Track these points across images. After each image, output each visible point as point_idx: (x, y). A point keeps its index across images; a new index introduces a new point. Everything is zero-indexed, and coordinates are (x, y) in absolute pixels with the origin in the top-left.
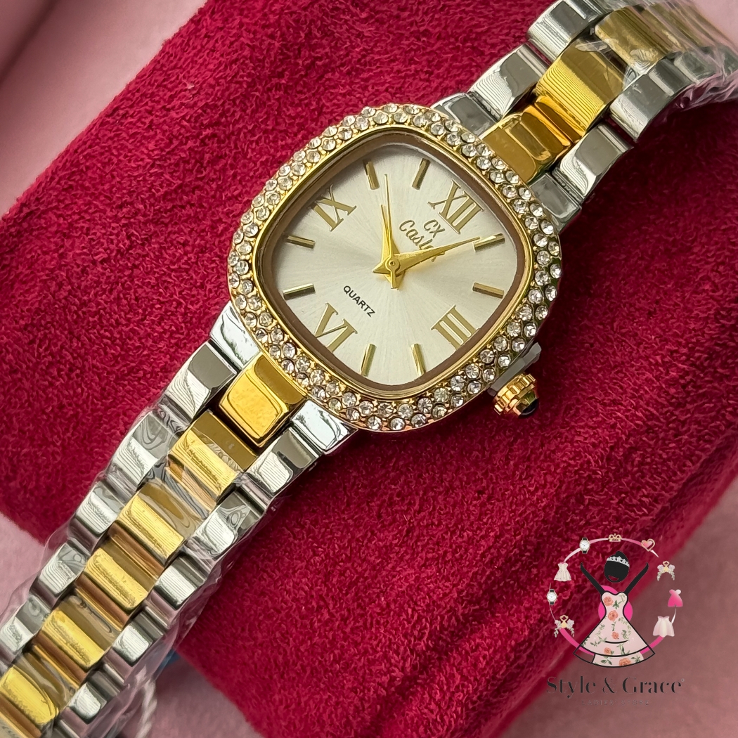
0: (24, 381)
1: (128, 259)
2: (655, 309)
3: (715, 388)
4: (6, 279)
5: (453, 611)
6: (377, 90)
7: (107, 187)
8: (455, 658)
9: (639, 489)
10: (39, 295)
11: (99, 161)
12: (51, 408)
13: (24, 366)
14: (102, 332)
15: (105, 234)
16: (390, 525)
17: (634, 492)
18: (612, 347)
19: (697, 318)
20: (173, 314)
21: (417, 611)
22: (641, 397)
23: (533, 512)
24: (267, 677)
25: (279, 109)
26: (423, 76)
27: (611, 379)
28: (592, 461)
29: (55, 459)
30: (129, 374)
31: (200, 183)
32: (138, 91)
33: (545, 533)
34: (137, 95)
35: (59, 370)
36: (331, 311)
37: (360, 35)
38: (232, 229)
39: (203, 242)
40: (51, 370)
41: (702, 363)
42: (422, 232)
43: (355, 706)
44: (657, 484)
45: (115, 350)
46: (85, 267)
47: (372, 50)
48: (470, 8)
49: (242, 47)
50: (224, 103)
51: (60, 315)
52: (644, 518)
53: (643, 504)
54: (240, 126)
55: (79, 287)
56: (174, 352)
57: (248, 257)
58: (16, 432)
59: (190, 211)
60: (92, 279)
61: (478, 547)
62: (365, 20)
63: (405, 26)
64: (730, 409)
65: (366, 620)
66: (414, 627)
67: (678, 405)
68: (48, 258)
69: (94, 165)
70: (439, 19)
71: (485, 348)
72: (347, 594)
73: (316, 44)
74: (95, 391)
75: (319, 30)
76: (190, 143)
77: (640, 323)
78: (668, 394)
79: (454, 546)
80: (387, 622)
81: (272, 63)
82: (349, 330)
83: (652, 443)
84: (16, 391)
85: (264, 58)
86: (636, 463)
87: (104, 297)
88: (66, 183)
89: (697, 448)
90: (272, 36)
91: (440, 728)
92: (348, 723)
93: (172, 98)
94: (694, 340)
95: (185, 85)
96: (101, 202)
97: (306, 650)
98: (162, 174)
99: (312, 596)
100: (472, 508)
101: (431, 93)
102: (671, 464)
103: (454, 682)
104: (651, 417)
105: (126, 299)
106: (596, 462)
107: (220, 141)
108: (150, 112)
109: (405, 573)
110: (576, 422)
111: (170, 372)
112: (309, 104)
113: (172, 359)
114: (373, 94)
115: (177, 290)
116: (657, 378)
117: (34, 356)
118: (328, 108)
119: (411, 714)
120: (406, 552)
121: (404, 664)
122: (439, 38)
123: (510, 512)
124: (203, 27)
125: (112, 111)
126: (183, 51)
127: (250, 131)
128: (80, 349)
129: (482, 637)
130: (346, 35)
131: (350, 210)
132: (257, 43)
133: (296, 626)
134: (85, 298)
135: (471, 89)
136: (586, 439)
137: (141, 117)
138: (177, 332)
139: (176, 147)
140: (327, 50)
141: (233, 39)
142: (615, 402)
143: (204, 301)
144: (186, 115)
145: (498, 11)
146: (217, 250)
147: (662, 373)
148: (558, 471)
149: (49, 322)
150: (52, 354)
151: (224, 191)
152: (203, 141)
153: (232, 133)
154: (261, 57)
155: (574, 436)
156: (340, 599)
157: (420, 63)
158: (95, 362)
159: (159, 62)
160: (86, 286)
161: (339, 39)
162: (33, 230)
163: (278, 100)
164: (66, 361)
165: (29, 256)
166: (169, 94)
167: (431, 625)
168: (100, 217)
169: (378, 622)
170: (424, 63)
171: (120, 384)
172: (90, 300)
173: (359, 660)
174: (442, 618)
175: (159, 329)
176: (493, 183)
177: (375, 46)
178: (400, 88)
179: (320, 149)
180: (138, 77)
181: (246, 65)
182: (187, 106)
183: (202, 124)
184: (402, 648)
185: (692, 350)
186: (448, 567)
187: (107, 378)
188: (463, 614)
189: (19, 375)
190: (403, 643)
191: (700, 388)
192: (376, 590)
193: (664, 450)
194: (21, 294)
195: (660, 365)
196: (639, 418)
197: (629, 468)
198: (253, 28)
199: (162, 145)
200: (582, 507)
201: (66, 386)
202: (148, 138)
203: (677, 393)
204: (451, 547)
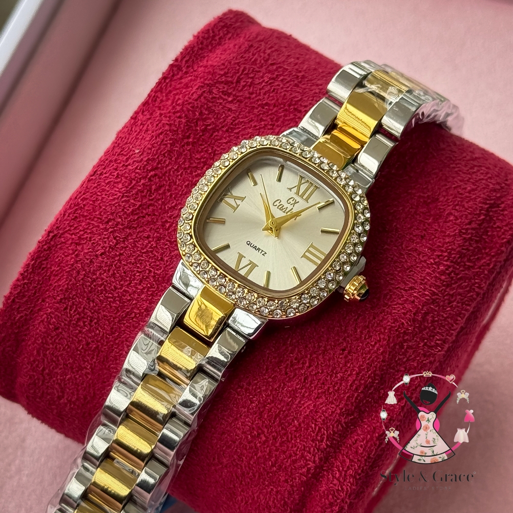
0: (64, 333)
1: (116, 251)
2: (424, 234)
3: (466, 274)
4: (46, 276)
5: (339, 421)
7: (97, 213)
8: (344, 450)
9: (433, 337)
10: (67, 280)
11: (90, 200)
12: (81, 347)
13: (63, 324)
14: (107, 294)
15: (100, 239)
16: (294, 377)
17: (431, 338)
18: (404, 258)
19: (449, 236)
20: (147, 277)
21: (317, 425)
22: (426, 283)
23: (376, 357)
24: (232, 486)
25: (191, 155)
26: (269, 127)
27: (407, 276)
28: (405, 323)
29: (87, 377)
30: (126, 317)
31: (152, 202)
32: (107, 160)
33: (385, 368)
34: (107, 162)
35: (84, 322)
36: (241, 257)
37: (230, 110)
38: (174, 225)
39: (158, 235)
40: (79, 324)
41: (456, 261)
42: (286, 205)
43: (288, 491)
44: (443, 333)
45: (116, 304)
46: (92, 259)
48: (289, 89)
49: (164, 125)
50: (158, 156)
51: (81, 290)
52: (439, 353)
53: (437, 345)
54: (170, 167)
55: (90, 271)
56: (151, 299)
57: (189, 232)
58: (62, 366)
59: (148, 218)
60: (96, 266)
61: (347, 381)
62: (231, 102)
63: (254, 102)
64: (477, 285)
65: (288, 436)
66: (317, 435)
67: (447, 286)
68: (69, 258)
69: (88, 203)
70: (273, 96)
71: (334, 261)
72: (274, 423)
73: (206, 118)
74: (107, 330)
75: (206, 110)
76: (142, 181)
77: (417, 243)
78: (441, 280)
79: (333, 383)
80: (301, 435)
81: (182, 131)
82: (253, 266)
83: (437, 308)
84: (59, 340)
85: (178, 130)
86: (429, 321)
87: (105, 274)
88: (73, 216)
89: (462, 309)
90: (180, 117)
91: (342, 494)
92: (285, 503)
93: (127, 160)
94: (450, 247)
95: (134, 151)
96: (96, 221)
97: (254, 463)
98: (129, 200)
99: (253, 429)
100: (340, 360)
102: (449, 320)
103: (346, 465)
104: (434, 294)
105: (118, 273)
106: (407, 323)
107: (159, 178)
108: (116, 169)
109: (308, 404)
110: (391, 302)
111: (150, 311)
112: (207, 150)
113: (150, 303)
115: (148, 264)
116: (433, 271)
117: (68, 317)
118: (218, 151)
119: (322, 489)
120: (305, 392)
121: (314, 458)
122: (274, 106)
123: (363, 359)
124: (139, 120)
125: (94, 173)
126: (129, 134)
127: (175, 170)
128: (95, 307)
129: (358, 435)
130: (222, 111)
131: (242, 199)
132: (172, 122)
133: (246, 449)
134: (94, 277)
135: (300, 126)
136: (399, 311)
137: (111, 173)
138: (151, 287)
139: (135, 184)
140: (213, 120)
141: (158, 123)
142: (412, 288)
143: (164, 268)
144: (137, 166)
145: (305, 89)
146: (167, 238)
147: (435, 268)
148: (386, 331)
149: (74, 295)
150: (79, 313)
151: (166, 205)
152: (150, 179)
153: (166, 172)
154: (175, 129)
155: (391, 310)
156: (271, 427)
158: (105, 313)
159: (116, 143)
160: (94, 270)
161: (218, 113)
162: (57, 245)
163: (189, 150)
164: (88, 316)
165: (57, 260)
166: (126, 158)
167: (327, 432)
168: (97, 230)
169: (295, 436)
170: (269, 120)
171: (121, 324)
172: (97, 278)
173: (287, 462)
174: (333, 426)
175: (139, 287)
176: (324, 170)
177: (239, 114)
179: (221, 166)
180: (105, 153)
181: (168, 134)
182: (138, 162)
183: (148, 170)
184: (312, 449)
185: (450, 253)
186: (331, 396)
187: (113, 321)
188: (345, 422)
189: (60, 330)
190: (312, 446)
191: (458, 274)
192: (291, 417)
193: (444, 312)
194: (56, 282)
195: (433, 264)
196: (428, 295)
197: (426, 325)
198: (168, 115)
199: (126, 185)
200: (403, 350)
201: (90, 331)
202: (117, 183)
203: (446, 279)
204: (331, 384)
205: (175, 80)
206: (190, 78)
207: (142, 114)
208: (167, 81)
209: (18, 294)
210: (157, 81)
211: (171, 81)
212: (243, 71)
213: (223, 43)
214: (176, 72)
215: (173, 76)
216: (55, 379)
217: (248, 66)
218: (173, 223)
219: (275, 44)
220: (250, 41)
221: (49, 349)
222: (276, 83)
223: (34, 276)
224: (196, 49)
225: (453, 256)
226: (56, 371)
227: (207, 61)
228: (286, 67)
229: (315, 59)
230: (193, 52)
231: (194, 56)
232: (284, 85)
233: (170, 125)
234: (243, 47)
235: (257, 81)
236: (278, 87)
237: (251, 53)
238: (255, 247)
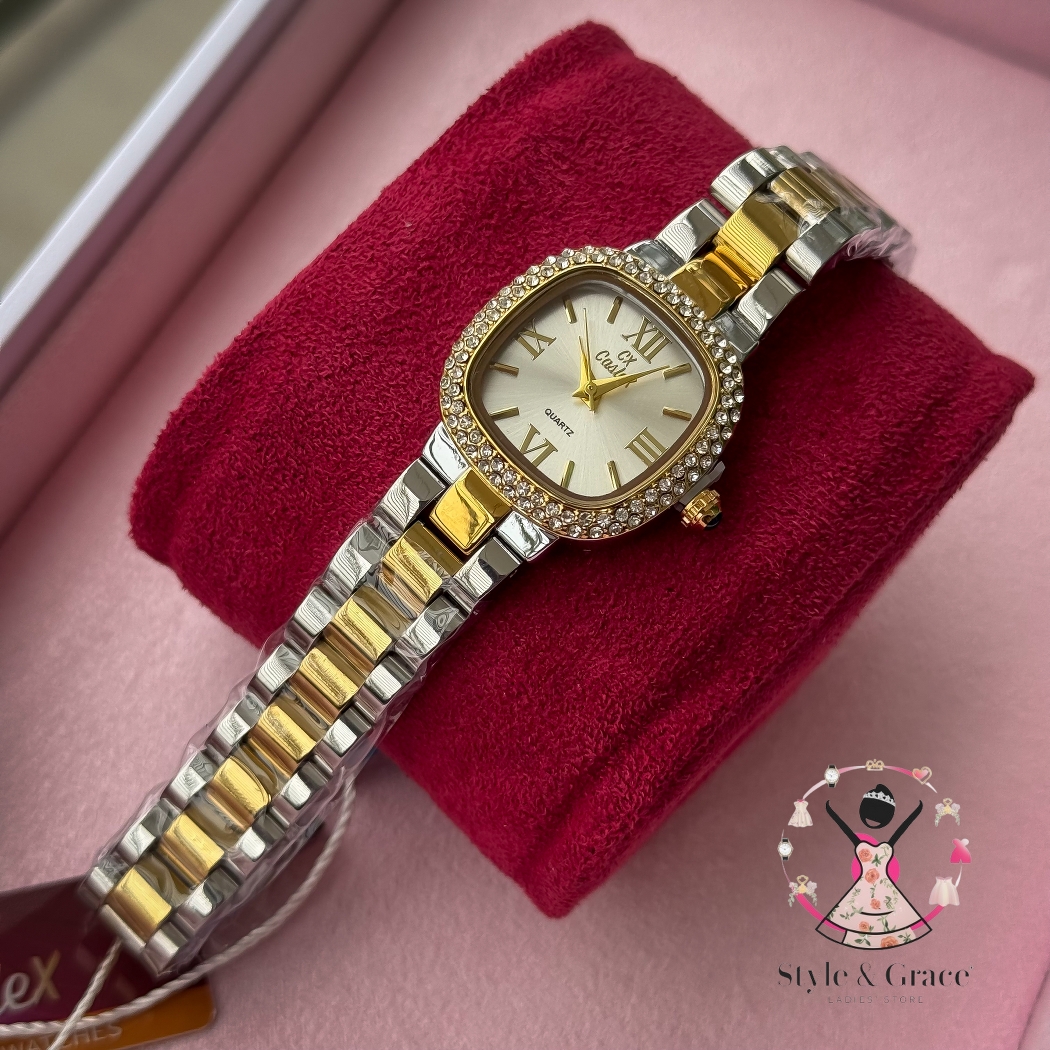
0: (251, 486)
1: (351, 376)
2: (826, 431)
3: (879, 503)
4: (237, 394)
5: (644, 697)
6: (577, 233)
7: (331, 311)
8: (643, 741)
9: (811, 591)
10: (268, 407)
11: (324, 290)
12: (274, 511)
13: (251, 472)
14: (326, 440)
15: (329, 353)
16: (587, 618)
17: (808, 593)
18: (788, 463)
19: (863, 440)
20: (391, 425)
21: (610, 697)
22: (814, 508)
23: (718, 609)
24: (466, 760)
25: (489, 246)
26: (618, 221)
27: (788, 491)
28: (771, 563)
29: (276, 558)
30: (348, 479)
31: (418, 309)
32: (360, 230)
33: (728, 628)
34: (359, 233)
35: (284, 476)
37: (561, 184)
38: (445, 351)
39: (419, 362)
40: (277, 476)
41: (868, 480)
42: (616, 362)
43: (549, 785)
44: (827, 587)
45: (338, 457)
46: (311, 382)
47: (572, 197)
48: (658, 166)
49: (456, 191)
50: (439, 239)
51: (287, 426)
52: (815, 618)
53: (815, 605)
54: (454, 260)
55: (305, 400)
57: (459, 381)
58: (241, 535)
59: (407, 333)
60: (316, 393)
61: (668, 638)
63: (602, 178)
64: (892, 522)
65: (563, 705)
66: (607, 712)
67: (847, 517)
68: (277, 373)
69: (320, 293)
70: (631, 173)
71: (676, 464)
72: (545, 681)
73: (522, 191)
74: (317, 495)
75: (525, 178)
76: (408, 274)
77: (813, 443)
78: (838, 506)
79: (645, 638)
80: (583, 707)
81: (482, 205)
82: (549, 449)
83: (824, 549)
84: (243, 495)
85: (476, 202)
86: (809, 567)
87: (328, 409)
88: (293, 308)
89: (862, 556)
90: (483, 183)
91: (628, 805)
92: (542, 801)
93: (391, 235)
94: (862, 458)
95: (404, 224)
96: (327, 324)
97: (505, 734)
98: (382, 300)
99: (513, 683)
100: (662, 604)
101: (625, 237)
102: (839, 569)
103: (643, 763)
104: (823, 525)
105: (348, 411)
106: (775, 564)
107: (435, 273)
108: (371, 248)
109: (600, 662)
110: (757, 528)
111: (388, 477)
112: (516, 242)
114: (573, 235)
115: (395, 404)
116: (829, 491)
117: (261, 463)
118: (532, 246)
119: (601, 793)
120: (601, 643)
121: (597, 745)
122: (631, 190)
123: (698, 608)
124: (419, 175)
125: (337, 246)
126: (401, 195)
127: (462, 265)
128: (305, 456)
129: (670, 722)
130: (549, 184)
131: (551, 341)
132: (470, 189)
133: (496, 711)
134: (311, 410)
135: (657, 238)
136: (765, 544)
137: (363, 252)
138: (394, 441)
139: (396, 277)
140: (533, 196)
141: (447, 185)
142: (791, 512)
144: (405, 249)
145: (682, 170)
146: (432, 369)
147: (833, 487)
148: (741, 572)
149: (276, 432)
150: (278, 461)
151: (438, 317)
152: (420, 272)
153: (447, 266)
154: (473, 200)
155: (754, 541)
156: (539, 686)
157: (615, 210)
158: (317, 468)
159: (379, 205)
160: (311, 399)
161: (543, 187)
162: (263, 350)
163: (488, 238)
164: (291, 468)
165: (259, 373)
166: (389, 232)
167: (623, 710)
168: (326, 338)
169: (574, 708)
170: (619, 210)
171: (340, 489)
172: (315, 412)
173: (555, 742)
174: (634, 703)
175: (377, 438)
176: (683, 316)
177: (575, 194)
178: (597, 231)
179: (539, 275)
180: (359, 218)
181: (460, 207)
182: (406, 242)
183: (419, 257)
184: (596, 731)
185: (860, 468)
186: (639, 657)
187: (328, 482)
188: (653, 700)
189: (246, 481)
190: (597, 726)
191: (866, 501)
192: (572, 678)
193: (834, 557)
194: (251, 407)
195: (831, 480)
196: (813, 527)
197: (804, 571)
198: (465, 176)
199: (383, 274)
200: (761, 605)
201: (290, 490)
202: (370, 270)
203: (847, 505)
204: (643, 638)
205: (486, 121)
206: (508, 123)
207: (426, 167)
208: (473, 121)
209: (191, 413)
211: (479, 121)
212: (593, 125)
213: (570, 74)
214: (489, 110)
215: (484, 114)
216: (228, 550)
217: (601, 119)
218: (444, 348)
219: (650, 89)
220: (611, 78)
221: (225, 505)
222: (640, 154)
223: (220, 391)
224: (526, 77)
225: (864, 472)
226: (231, 539)
227: (540, 100)
228: (659, 129)
229: (706, 122)
230: (521, 82)
231: (522, 89)
232: (652, 157)
234: (599, 86)
235: (611, 145)
236: (641, 160)
237: (610, 98)
238: (557, 421)
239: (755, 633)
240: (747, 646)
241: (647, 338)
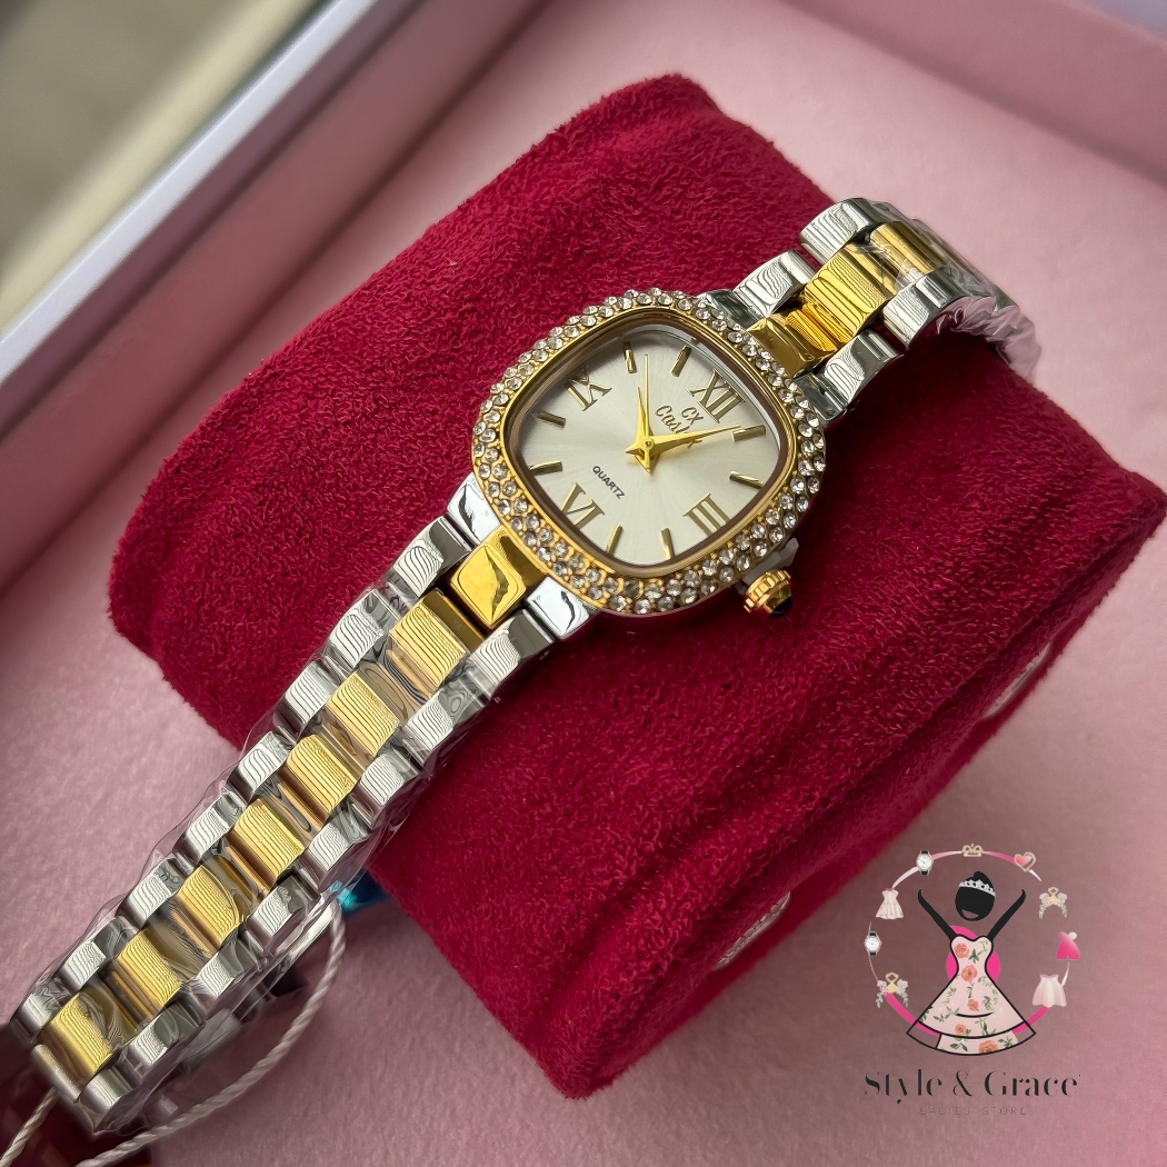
0: (248, 546)
1: (373, 423)
2: (921, 521)
3: (979, 608)
4: (242, 439)
5: (687, 810)
7: (356, 352)
8: (685, 864)
9: (894, 703)
10: (275, 455)
11: (351, 328)
12: (273, 576)
14: (338, 495)
15: (350, 396)
16: (627, 714)
17: (889, 705)
18: (874, 553)
19: (963, 534)
20: (415, 481)
21: (648, 808)
22: (902, 606)
23: (782, 712)
24: (475, 882)
25: (544, 290)
26: (693, 275)
27: (872, 585)
28: (847, 665)
29: (271, 632)
30: (361, 541)
31: (456, 355)
32: (398, 268)
33: (792, 736)
34: (397, 271)
35: (287, 535)
36: (578, 490)
37: (632, 231)
39: (452, 413)
40: (278, 535)
41: (967, 580)
42: (678, 419)
43: (570, 914)
44: (913, 700)
45: (350, 514)
46: (327, 428)
47: (643, 245)
48: (744, 221)
49: (510, 230)
50: (487, 280)
51: (295, 477)
52: (897, 735)
53: (897, 720)
54: (502, 303)
55: (318, 448)
56: (412, 520)
57: (495, 426)
58: (232, 604)
59: (442, 381)
60: (332, 441)
61: (720, 743)
62: (637, 218)
63: (678, 228)
64: (993, 633)
65: (592, 816)
66: (644, 825)
67: (940, 620)
68: (289, 417)
69: (346, 332)
70: (712, 225)
72: (573, 786)
73: (586, 234)
74: (323, 557)
75: (590, 221)
76: (449, 315)
77: (904, 533)
78: (930, 607)
79: (694, 741)
80: (615, 819)
81: (540, 247)
82: (596, 511)
83: (911, 655)
84: (238, 556)
85: (532, 242)
86: (892, 674)
87: (343, 459)
88: (314, 348)
89: (956, 668)
90: (541, 223)
91: (663, 942)
92: (560, 934)
93: (432, 275)
94: (961, 554)
95: (448, 262)
96: (351, 365)
97: (521, 849)
98: (416, 342)
99: (535, 788)
100: (716, 703)
102: (928, 681)
103: (682, 891)
104: (911, 627)
105: (366, 462)
106: (852, 667)
107: (479, 316)
108: (409, 287)
109: (641, 766)
110: (832, 624)
113: (409, 527)
115: (422, 458)
116: (921, 588)
117: (261, 518)
118: (593, 295)
119: (631, 925)
120: (642, 744)
121: (629, 866)
122: (711, 243)
123: (757, 710)
124: (470, 214)
125: (371, 284)
126: (448, 234)
127: (511, 310)
128: (312, 512)
129: (718, 843)
130: (617, 229)
131: (605, 392)
132: (526, 228)
133: (514, 821)
134: (324, 459)
136: (842, 642)
137: (400, 290)
138: (417, 499)
139: (434, 318)
140: (597, 240)
141: (501, 224)
142: (874, 609)
143: (449, 471)
144: (446, 289)
147: (925, 584)
148: (811, 672)
149: (282, 483)
150: (282, 517)
151: (479, 364)
152: (462, 315)
153: (493, 310)
154: (529, 241)
155: (829, 638)
156: (566, 791)
157: (690, 263)
158: (326, 526)
159: (422, 244)
160: (326, 448)
161: (610, 232)
162: (275, 392)
163: (543, 282)
164: (296, 525)
165: (268, 417)
166: (431, 270)
167: (663, 824)
168: (348, 380)
169: (605, 819)
170: (695, 264)
171: (350, 551)
172: (328, 462)
173: (580, 861)
174: (676, 816)
175: (398, 495)
176: (759, 370)
177: (646, 242)
180: (399, 256)
181: (513, 246)
182: (449, 281)
183: (462, 298)
184: (629, 848)
185: (957, 564)
186: (686, 762)
187: (338, 543)
188: (698, 815)
189: (244, 540)
190: (630, 843)
191: (963, 605)
192: (605, 783)
193: (922, 665)
194: (256, 454)
195: (924, 576)
196: (899, 627)
197: (886, 679)
198: (523, 215)
199: (420, 314)
200: (833, 713)
201: (292, 551)
202: (404, 309)
203: (939, 607)
204: (691, 741)
205: (551, 161)
206: (576, 163)
207: (479, 206)
208: (537, 161)
209: (188, 460)
210: (520, 156)
211: (543, 162)
212: (672, 172)
213: (651, 120)
214: (555, 150)
215: (549, 154)
216: (216, 623)
217: (681, 167)
219: (740, 145)
220: (697, 128)
221: (217, 568)
222: (724, 207)
223: (222, 435)
224: (601, 119)
225: (962, 570)
226: (221, 609)
227: (614, 143)
228: (748, 184)
230: (594, 123)
231: (594, 130)
232: (737, 212)
233: (521, 232)
234: (682, 134)
235: (692, 195)
236: (724, 213)
237: (694, 147)
238: (606, 480)
239: (824, 746)
240: (814, 761)
241: (716, 395)
